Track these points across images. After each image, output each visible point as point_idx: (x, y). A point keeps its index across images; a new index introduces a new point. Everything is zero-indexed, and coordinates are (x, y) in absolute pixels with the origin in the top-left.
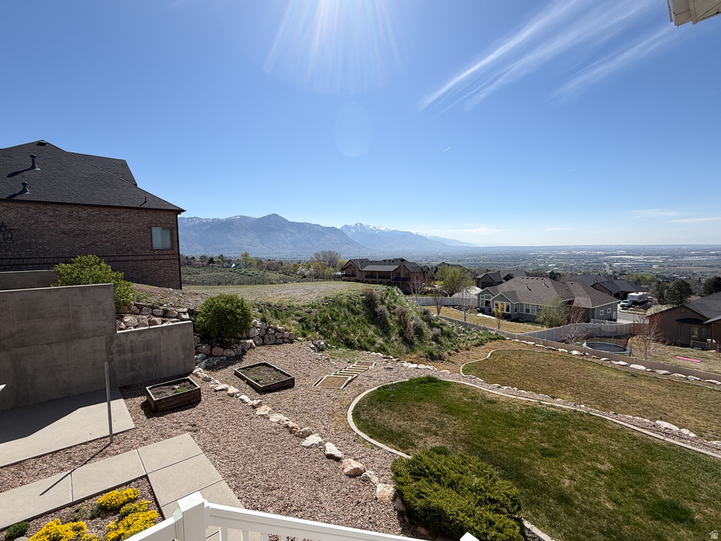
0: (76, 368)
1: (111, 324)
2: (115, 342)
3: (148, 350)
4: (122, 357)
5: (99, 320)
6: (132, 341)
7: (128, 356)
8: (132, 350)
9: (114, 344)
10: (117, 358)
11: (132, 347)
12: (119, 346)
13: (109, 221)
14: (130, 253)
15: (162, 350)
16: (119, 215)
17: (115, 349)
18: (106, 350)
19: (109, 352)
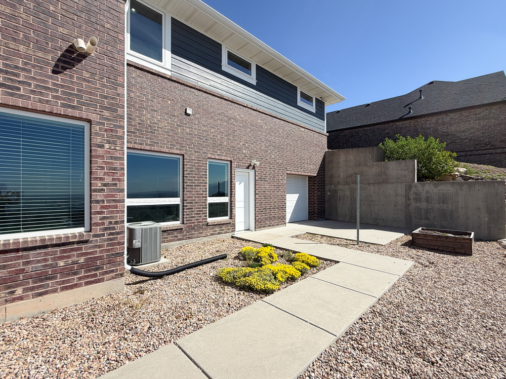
0: (383, 205)
1: (410, 174)
2: (413, 190)
3: (443, 204)
4: (418, 204)
5: (401, 170)
6: (427, 192)
7: (423, 205)
8: (428, 200)
9: (412, 191)
10: (413, 205)
11: (427, 197)
12: (416, 194)
13: (469, 121)
14: (488, 147)
15: (460, 206)
16: (478, 114)
17: (412, 196)
18: (405, 195)
19: (407, 198)
